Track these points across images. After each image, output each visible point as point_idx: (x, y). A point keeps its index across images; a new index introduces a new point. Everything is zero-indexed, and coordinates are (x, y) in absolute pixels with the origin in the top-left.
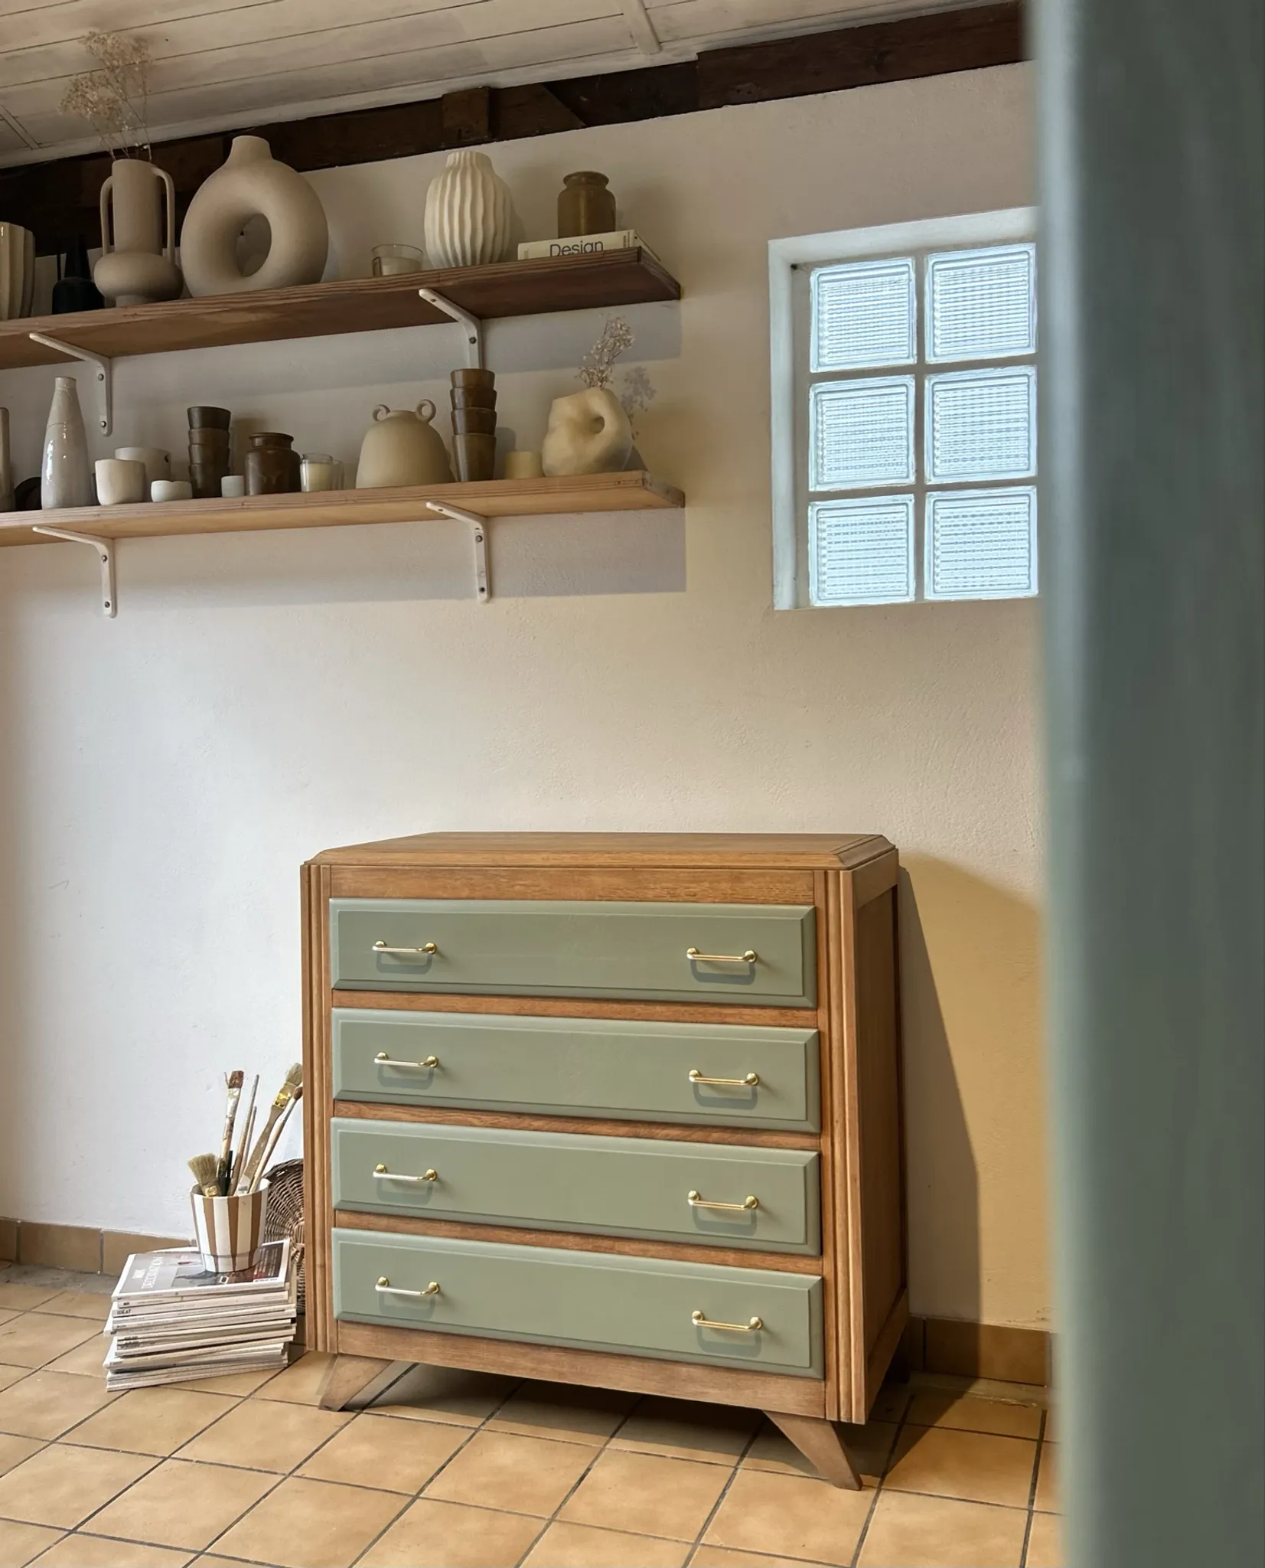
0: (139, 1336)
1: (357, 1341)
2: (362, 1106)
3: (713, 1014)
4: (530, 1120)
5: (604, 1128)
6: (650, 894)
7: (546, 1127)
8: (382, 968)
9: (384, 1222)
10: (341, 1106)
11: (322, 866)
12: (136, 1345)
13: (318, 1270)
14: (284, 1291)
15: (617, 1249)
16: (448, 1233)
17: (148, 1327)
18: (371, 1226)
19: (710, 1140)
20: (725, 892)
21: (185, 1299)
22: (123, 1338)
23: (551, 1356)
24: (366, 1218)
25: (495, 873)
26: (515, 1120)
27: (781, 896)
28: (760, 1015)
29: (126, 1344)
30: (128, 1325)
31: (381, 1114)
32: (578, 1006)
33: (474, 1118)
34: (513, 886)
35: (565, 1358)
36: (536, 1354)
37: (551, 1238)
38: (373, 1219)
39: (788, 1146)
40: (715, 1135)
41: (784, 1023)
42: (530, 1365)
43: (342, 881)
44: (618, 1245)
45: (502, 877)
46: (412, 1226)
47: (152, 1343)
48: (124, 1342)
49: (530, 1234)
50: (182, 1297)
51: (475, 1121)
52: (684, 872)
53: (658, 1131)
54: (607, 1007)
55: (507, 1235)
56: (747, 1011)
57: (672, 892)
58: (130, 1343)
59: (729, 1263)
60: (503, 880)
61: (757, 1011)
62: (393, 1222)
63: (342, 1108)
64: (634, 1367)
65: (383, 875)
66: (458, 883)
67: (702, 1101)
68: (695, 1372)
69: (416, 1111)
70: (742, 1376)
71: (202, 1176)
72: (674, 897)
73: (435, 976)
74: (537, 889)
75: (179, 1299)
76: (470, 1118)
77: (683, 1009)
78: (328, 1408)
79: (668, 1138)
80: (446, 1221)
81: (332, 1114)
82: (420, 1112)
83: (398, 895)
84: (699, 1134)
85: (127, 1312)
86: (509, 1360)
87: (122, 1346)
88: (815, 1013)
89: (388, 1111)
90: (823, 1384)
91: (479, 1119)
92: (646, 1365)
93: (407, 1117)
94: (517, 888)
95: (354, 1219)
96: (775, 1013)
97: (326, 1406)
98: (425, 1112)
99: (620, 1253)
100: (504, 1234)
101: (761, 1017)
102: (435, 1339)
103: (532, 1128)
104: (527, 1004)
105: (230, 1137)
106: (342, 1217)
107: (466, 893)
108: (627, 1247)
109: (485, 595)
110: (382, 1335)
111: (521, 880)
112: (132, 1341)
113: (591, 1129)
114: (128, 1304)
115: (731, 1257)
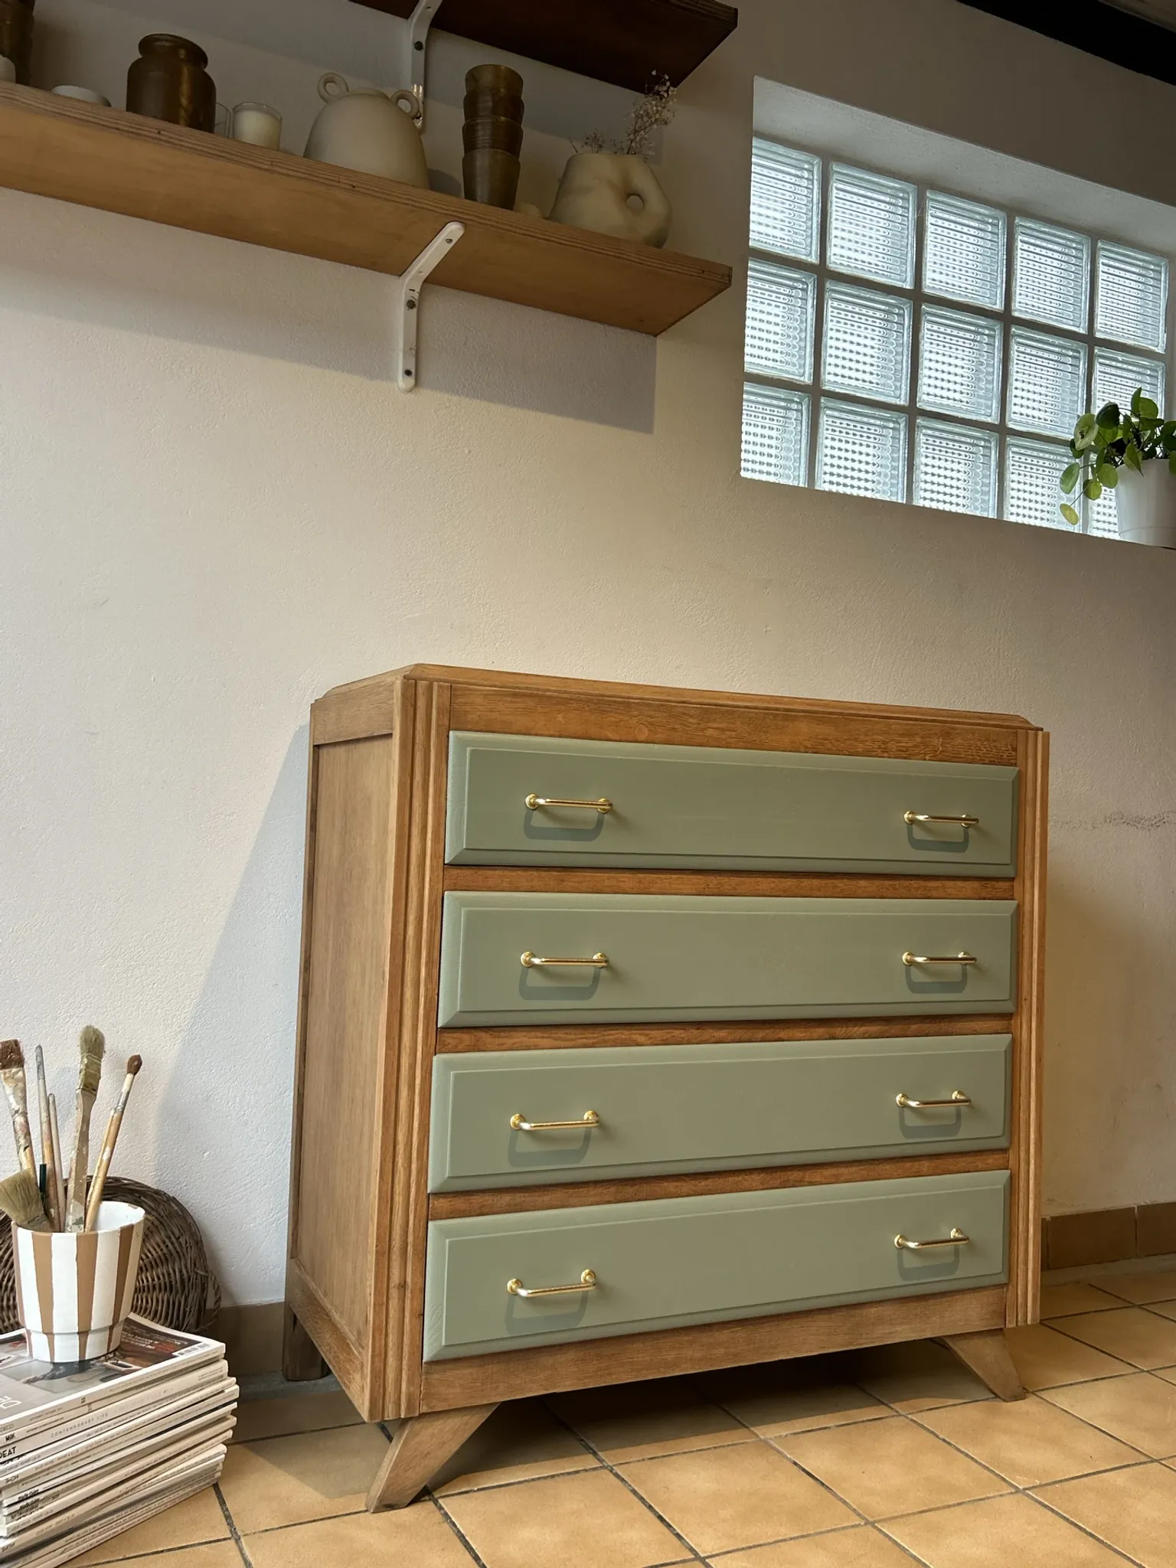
0: (40, 1489)
1: (455, 1387)
2: (483, 1035)
3: (917, 889)
4: (711, 1031)
5: (798, 1032)
6: (860, 747)
7: (731, 1037)
8: (531, 832)
9: (507, 1198)
10: (450, 1039)
11: (435, 684)
12: (33, 1506)
13: (394, 1293)
14: (218, 1361)
15: (807, 1179)
16: (597, 1199)
17: (47, 1470)
18: (485, 1210)
19: (909, 1033)
20: (936, 749)
21: (93, 1406)
22: (16, 1499)
23: (724, 1335)
24: (477, 1200)
25: (681, 710)
26: (694, 1032)
27: (987, 755)
28: (962, 887)
29: (22, 1508)
30: (21, 1472)
31: (509, 1042)
32: (773, 882)
33: (640, 1034)
34: (703, 730)
35: (740, 1333)
36: (705, 1338)
37: (731, 1179)
38: (488, 1199)
39: (982, 1032)
40: (914, 1027)
41: (984, 895)
42: (698, 1355)
43: (468, 708)
44: (808, 1175)
45: (692, 717)
46: (547, 1198)
47: (55, 1497)
48: (17, 1507)
49: (706, 1179)
50: (90, 1404)
51: (641, 1039)
52: (898, 724)
53: (855, 1029)
54: (806, 882)
55: (677, 1186)
56: (950, 883)
57: (883, 746)
58: (28, 1505)
59: (922, 1173)
60: (691, 720)
61: (960, 884)
62: (519, 1197)
63: (450, 1041)
64: (821, 1323)
65: (531, 703)
66: (635, 720)
67: (914, 987)
68: (886, 1310)
69: (561, 1034)
70: (931, 1302)
71: (24, 1207)
72: (885, 752)
73: (608, 844)
74: (734, 734)
75: (86, 1409)
76: (636, 1035)
77: (887, 883)
78: (391, 1507)
79: (866, 1035)
80: (597, 1183)
81: (432, 1050)
82: (567, 1034)
83: (552, 733)
84: (897, 1028)
85: (10, 1453)
86: (670, 1356)
87: (12, 1515)
88: (1011, 883)
89: (520, 1037)
90: (1005, 1289)
91: (647, 1035)
92: (833, 1316)
93: (546, 1042)
94: (709, 732)
95: (459, 1203)
96: (976, 884)
97: (386, 1505)
98: (572, 1034)
99: (811, 1184)
100: (670, 1186)
101: (964, 890)
102: (571, 1355)
103: (713, 1040)
104: (713, 881)
105: (29, 1145)
106: (441, 1204)
107: (645, 734)
108: (817, 1175)
109: (411, 381)
110: (492, 1368)
111: (714, 721)
112: (29, 1501)
113: (782, 1034)
114: (13, 1436)
115: (926, 1165)
